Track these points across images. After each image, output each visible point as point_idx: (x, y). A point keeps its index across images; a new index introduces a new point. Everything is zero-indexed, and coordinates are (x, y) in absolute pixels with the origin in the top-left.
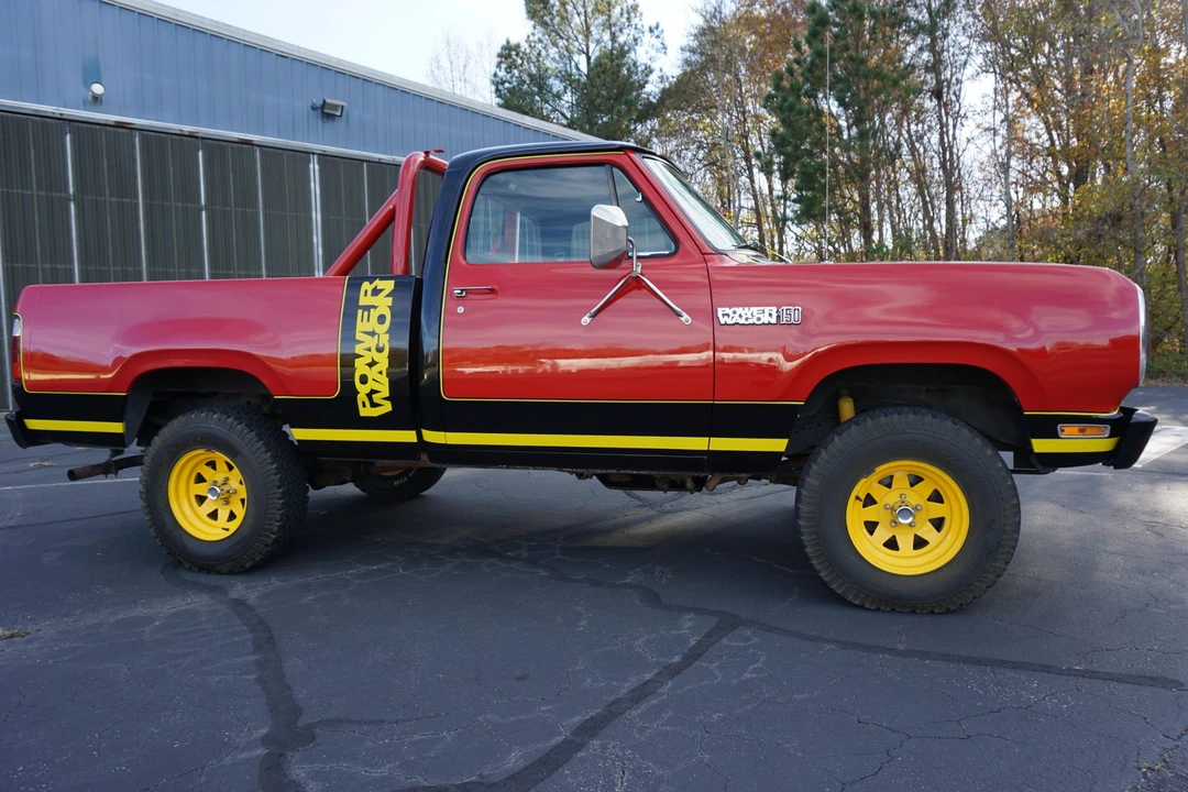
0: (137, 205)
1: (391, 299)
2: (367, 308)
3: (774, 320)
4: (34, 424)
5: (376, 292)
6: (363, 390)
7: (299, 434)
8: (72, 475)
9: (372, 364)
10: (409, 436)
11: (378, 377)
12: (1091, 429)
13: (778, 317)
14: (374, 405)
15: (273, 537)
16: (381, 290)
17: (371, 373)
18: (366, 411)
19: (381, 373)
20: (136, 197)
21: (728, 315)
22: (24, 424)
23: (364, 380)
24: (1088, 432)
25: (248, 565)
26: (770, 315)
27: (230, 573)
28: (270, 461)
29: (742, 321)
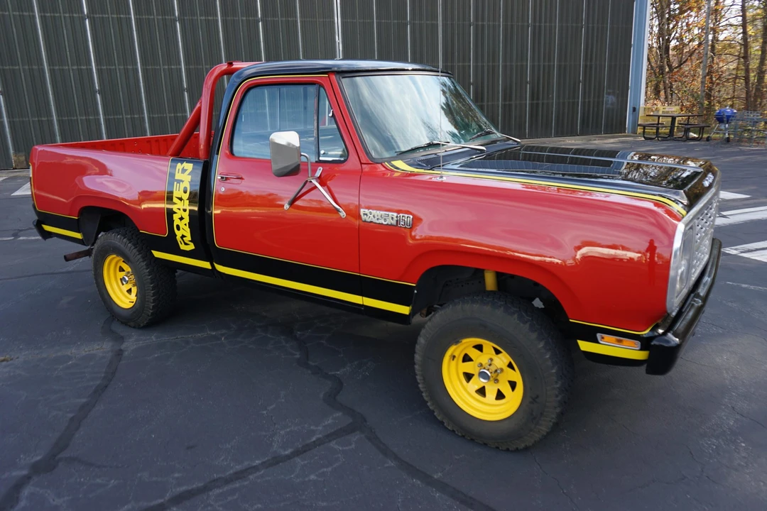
0: (217, 21)
1: (190, 176)
2: (179, 181)
3: (394, 222)
4: (47, 228)
5: (184, 171)
6: (179, 234)
7: (157, 254)
8: (67, 259)
9: (181, 219)
10: (207, 265)
11: (184, 227)
12: (627, 341)
13: (397, 221)
14: (186, 244)
15: (151, 311)
16: (186, 170)
17: (182, 224)
18: (183, 247)
19: (186, 225)
20: (216, 15)
21: (366, 214)
22: (43, 228)
23: (178, 228)
24: (625, 343)
25: (142, 325)
26: (392, 218)
27: (134, 327)
28: (145, 267)
29: (375, 220)
